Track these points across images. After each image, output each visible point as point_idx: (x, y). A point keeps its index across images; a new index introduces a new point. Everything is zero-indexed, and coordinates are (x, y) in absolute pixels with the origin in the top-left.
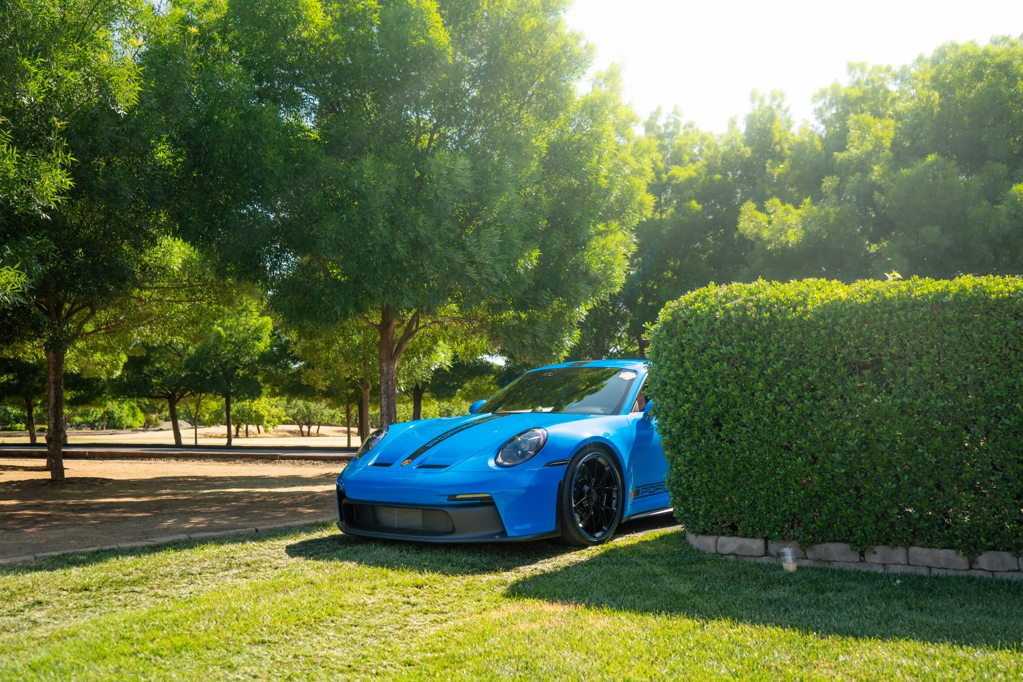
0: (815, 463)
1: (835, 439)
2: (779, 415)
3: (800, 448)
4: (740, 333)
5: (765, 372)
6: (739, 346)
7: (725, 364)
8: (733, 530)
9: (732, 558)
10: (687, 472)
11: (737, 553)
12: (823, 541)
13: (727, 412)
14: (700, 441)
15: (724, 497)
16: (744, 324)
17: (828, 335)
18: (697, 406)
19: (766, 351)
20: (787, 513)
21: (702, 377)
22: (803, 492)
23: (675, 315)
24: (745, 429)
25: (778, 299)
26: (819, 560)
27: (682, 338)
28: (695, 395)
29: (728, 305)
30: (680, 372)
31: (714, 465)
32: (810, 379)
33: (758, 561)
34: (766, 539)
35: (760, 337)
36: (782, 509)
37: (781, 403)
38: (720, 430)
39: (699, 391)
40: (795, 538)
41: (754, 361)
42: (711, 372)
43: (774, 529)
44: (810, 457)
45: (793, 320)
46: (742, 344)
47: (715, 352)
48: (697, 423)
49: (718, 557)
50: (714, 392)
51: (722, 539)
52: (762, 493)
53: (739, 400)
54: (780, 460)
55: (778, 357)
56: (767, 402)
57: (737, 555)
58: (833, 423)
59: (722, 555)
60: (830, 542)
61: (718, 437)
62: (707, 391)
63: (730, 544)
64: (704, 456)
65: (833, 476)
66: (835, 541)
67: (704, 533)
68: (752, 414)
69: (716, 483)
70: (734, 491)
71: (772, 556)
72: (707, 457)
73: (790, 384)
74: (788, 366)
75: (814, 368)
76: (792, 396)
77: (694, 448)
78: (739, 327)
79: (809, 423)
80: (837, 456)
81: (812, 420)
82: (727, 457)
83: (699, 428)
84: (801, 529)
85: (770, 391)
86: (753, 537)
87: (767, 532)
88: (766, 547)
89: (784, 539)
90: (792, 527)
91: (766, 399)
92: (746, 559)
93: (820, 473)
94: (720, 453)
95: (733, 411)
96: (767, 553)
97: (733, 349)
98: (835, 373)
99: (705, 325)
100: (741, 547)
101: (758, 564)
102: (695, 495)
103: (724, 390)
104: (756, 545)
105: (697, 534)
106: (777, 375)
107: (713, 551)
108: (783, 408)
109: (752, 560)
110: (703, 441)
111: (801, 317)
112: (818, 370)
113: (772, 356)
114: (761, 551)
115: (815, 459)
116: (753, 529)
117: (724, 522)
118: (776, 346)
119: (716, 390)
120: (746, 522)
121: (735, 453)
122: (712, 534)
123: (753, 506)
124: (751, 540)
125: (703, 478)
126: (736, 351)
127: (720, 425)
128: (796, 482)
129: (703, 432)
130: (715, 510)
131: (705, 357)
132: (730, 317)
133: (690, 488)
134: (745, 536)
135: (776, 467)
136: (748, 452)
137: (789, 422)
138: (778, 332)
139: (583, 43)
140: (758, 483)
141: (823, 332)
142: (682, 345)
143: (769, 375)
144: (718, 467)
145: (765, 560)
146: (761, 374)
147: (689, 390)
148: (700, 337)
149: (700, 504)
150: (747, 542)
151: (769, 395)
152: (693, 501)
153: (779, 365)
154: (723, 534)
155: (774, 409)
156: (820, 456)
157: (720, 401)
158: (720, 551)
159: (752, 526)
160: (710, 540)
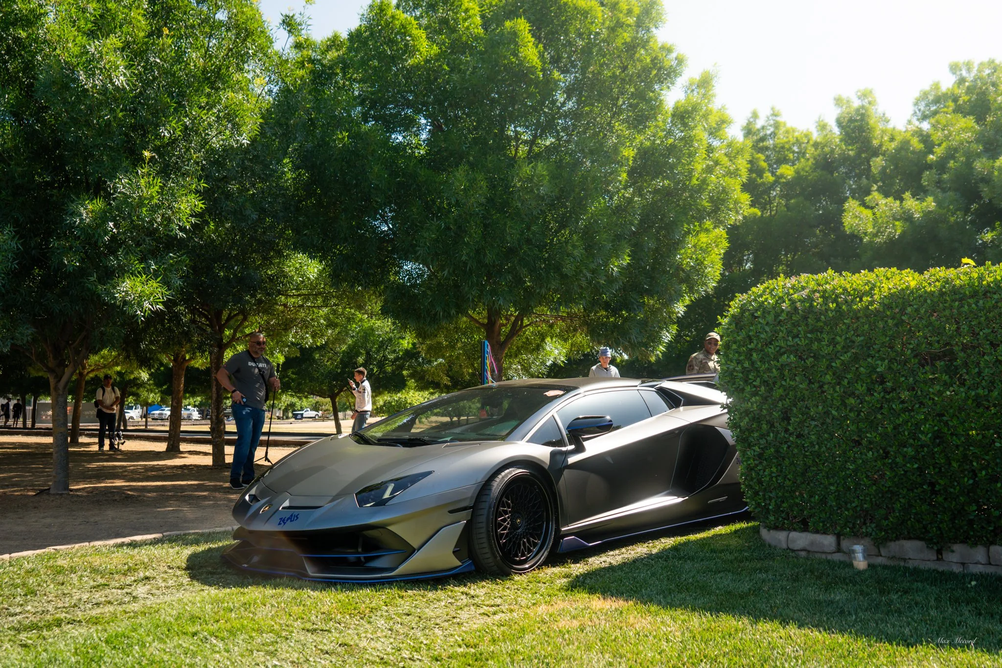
0: (887, 457)
1: (906, 433)
2: (848, 408)
3: (870, 442)
4: (807, 325)
5: (833, 364)
6: (806, 337)
7: (792, 357)
8: (804, 526)
9: (803, 554)
10: (757, 466)
11: (809, 548)
12: (897, 538)
13: (795, 405)
14: (768, 435)
15: (794, 492)
16: (810, 316)
17: (896, 325)
18: (765, 399)
19: (833, 342)
20: (858, 509)
21: (769, 370)
22: (874, 488)
23: (743, 309)
24: (813, 423)
25: (845, 289)
26: (893, 558)
27: (750, 331)
28: (763, 388)
29: (796, 296)
30: (747, 365)
31: (784, 459)
32: (878, 370)
33: (829, 557)
34: (838, 536)
35: (827, 329)
36: (854, 505)
37: (850, 396)
38: (789, 424)
39: (765, 383)
40: (867, 535)
41: (821, 353)
42: (779, 365)
43: (845, 526)
44: (881, 451)
45: (859, 311)
46: (809, 335)
47: (782, 344)
48: (765, 416)
49: (790, 552)
50: (782, 385)
51: (793, 535)
52: (832, 488)
53: (806, 393)
54: (850, 454)
55: (846, 349)
56: (836, 395)
57: (809, 552)
58: (904, 416)
59: (793, 551)
60: (905, 539)
61: (787, 430)
62: (774, 383)
63: (800, 540)
64: (772, 450)
65: (906, 472)
66: (910, 538)
67: (776, 528)
68: (820, 408)
69: (785, 477)
70: (803, 486)
71: (844, 553)
72: (777, 451)
73: (858, 377)
74: (856, 358)
75: (883, 360)
76: (861, 388)
77: (763, 441)
78: (805, 318)
79: (879, 416)
80: (910, 451)
81: (882, 414)
82: (796, 451)
83: (768, 422)
84: (873, 525)
85: (839, 384)
86: (824, 533)
87: (838, 528)
88: (838, 544)
89: (856, 536)
90: (865, 523)
91: (835, 391)
92: (817, 556)
93: (891, 468)
94: (789, 447)
95: (800, 404)
96: (839, 550)
97: (801, 341)
98: (905, 364)
99: (772, 317)
100: (812, 543)
101: (828, 561)
103: (791, 383)
104: (828, 541)
105: (769, 528)
106: (846, 367)
107: (784, 546)
108: (852, 401)
109: (824, 556)
110: (772, 435)
111: (867, 307)
112: (887, 361)
113: (839, 347)
114: (833, 548)
115: (887, 454)
116: (824, 525)
117: (795, 517)
118: (843, 337)
119: (784, 383)
120: (817, 518)
121: (804, 447)
122: (783, 529)
123: (823, 501)
124: (824, 536)
125: (772, 472)
126: (803, 342)
127: (788, 419)
128: (867, 477)
129: (772, 426)
130: (785, 505)
131: (771, 350)
132: (796, 309)
133: (760, 482)
134: (816, 532)
135: (846, 462)
136: (817, 447)
137: (859, 415)
138: (844, 323)
139: (673, 55)
140: (828, 478)
141: (890, 322)
142: (750, 337)
143: (836, 367)
144: (787, 462)
145: (837, 557)
146: (829, 367)
147: (756, 383)
148: (767, 329)
149: (770, 499)
150: (818, 537)
151: (837, 388)
152: (764, 495)
153: (846, 357)
154: (795, 530)
155: (844, 404)
156: (892, 450)
157: (788, 394)
158: (791, 546)
159: (823, 522)
160: (781, 536)
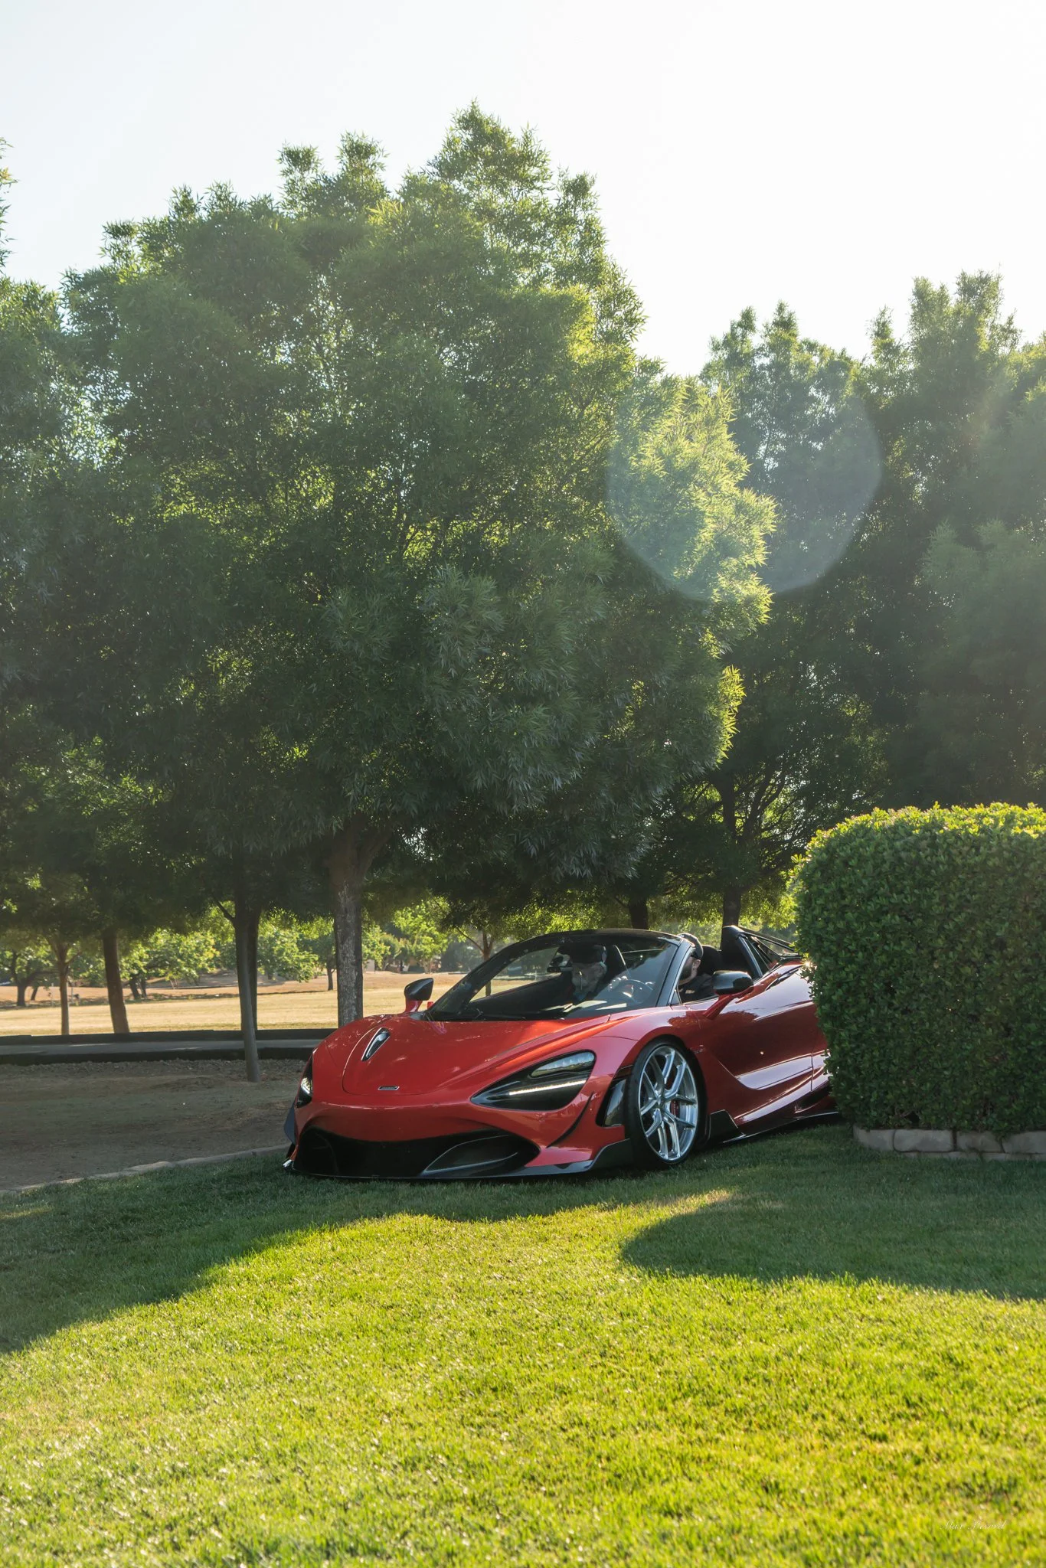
0: (1008, 1035)
1: (1030, 1007)
2: (964, 978)
3: (990, 1017)
4: (914, 879)
5: (946, 926)
6: (912, 894)
7: (897, 917)
8: (914, 1122)
9: (913, 1155)
10: (852, 1050)
11: (919, 1149)
12: (1022, 1130)
13: (901, 974)
14: (868, 1011)
15: (901, 1080)
16: (918, 868)
17: (1018, 883)
18: (864, 968)
19: (945, 900)
20: (977, 1096)
21: (868, 933)
22: (995, 1071)
24: (923, 996)
26: (1017, 1153)
27: (841, 882)
28: (860, 954)
30: (841, 925)
31: (887, 1041)
32: (998, 934)
33: (945, 1156)
34: (954, 1130)
35: (938, 884)
36: (972, 1092)
37: (965, 963)
38: (893, 997)
39: (864, 948)
40: (988, 1128)
41: (931, 913)
42: (880, 926)
43: (962, 1118)
44: (1002, 1028)
45: (976, 865)
46: (916, 891)
47: (884, 901)
48: (864, 988)
49: (896, 1154)
50: (884, 951)
51: (900, 1133)
52: (946, 1073)
53: (914, 960)
54: (966, 1032)
55: (960, 909)
56: (949, 962)
57: (919, 1152)
58: (1027, 987)
59: (900, 1152)
60: (1030, 1130)
61: (890, 1005)
62: (875, 949)
63: (909, 1138)
64: (873, 1030)
65: (1030, 1051)
66: (1036, 1129)
67: (878, 1126)
68: (931, 978)
69: (890, 1062)
70: (912, 1072)
71: (959, 1151)
72: (879, 1031)
74: (971, 920)
75: (1002, 922)
76: (977, 954)
77: (861, 1020)
78: (911, 871)
79: (1000, 987)
80: (1033, 1026)
81: (1002, 984)
82: (902, 1030)
83: (866, 996)
84: (994, 1116)
85: (953, 949)
86: (938, 1128)
87: (955, 1121)
88: (955, 1140)
89: (975, 1129)
90: (985, 1114)
91: (948, 957)
92: (932, 1156)
93: (1015, 1048)
94: (893, 1025)
95: (908, 973)
96: (955, 1148)
97: (906, 898)
98: (1028, 927)
99: (869, 867)
100: (924, 1142)
101: (945, 1160)
102: (864, 1079)
103: (896, 948)
104: (943, 1137)
105: (868, 1128)
106: (960, 930)
107: (889, 1147)
108: (967, 970)
109: (938, 1156)
110: (872, 1011)
111: (985, 862)
112: (1007, 924)
113: (952, 907)
114: (949, 1145)
115: (1008, 1031)
116: (938, 1118)
117: (902, 1111)
118: (957, 895)
119: (886, 948)
120: (929, 1111)
121: (912, 1025)
122: (886, 1127)
123: (936, 1090)
124: (937, 1132)
125: (874, 1057)
126: (910, 900)
127: (892, 992)
128: (987, 1058)
129: (872, 1000)
130: (890, 1096)
131: (871, 907)
132: (900, 859)
133: (857, 1070)
134: (929, 1127)
135: (962, 1041)
136: (928, 1024)
137: (976, 986)
138: (959, 879)
140: (941, 1060)
141: (1011, 880)
142: (841, 891)
143: (950, 930)
144: (891, 1044)
145: (954, 1155)
146: (941, 929)
147: (852, 947)
148: (865, 882)
149: (871, 1090)
150: (931, 1134)
151: (951, 954)
152: (862, 1086)
153: (960, 919)
154: (901, 1127)
155: (957, 972)
156: (1014, 1026)
157: (892, 962)
158: (898, 1147)
159: (936, 1115)
160: (885, 1135)
